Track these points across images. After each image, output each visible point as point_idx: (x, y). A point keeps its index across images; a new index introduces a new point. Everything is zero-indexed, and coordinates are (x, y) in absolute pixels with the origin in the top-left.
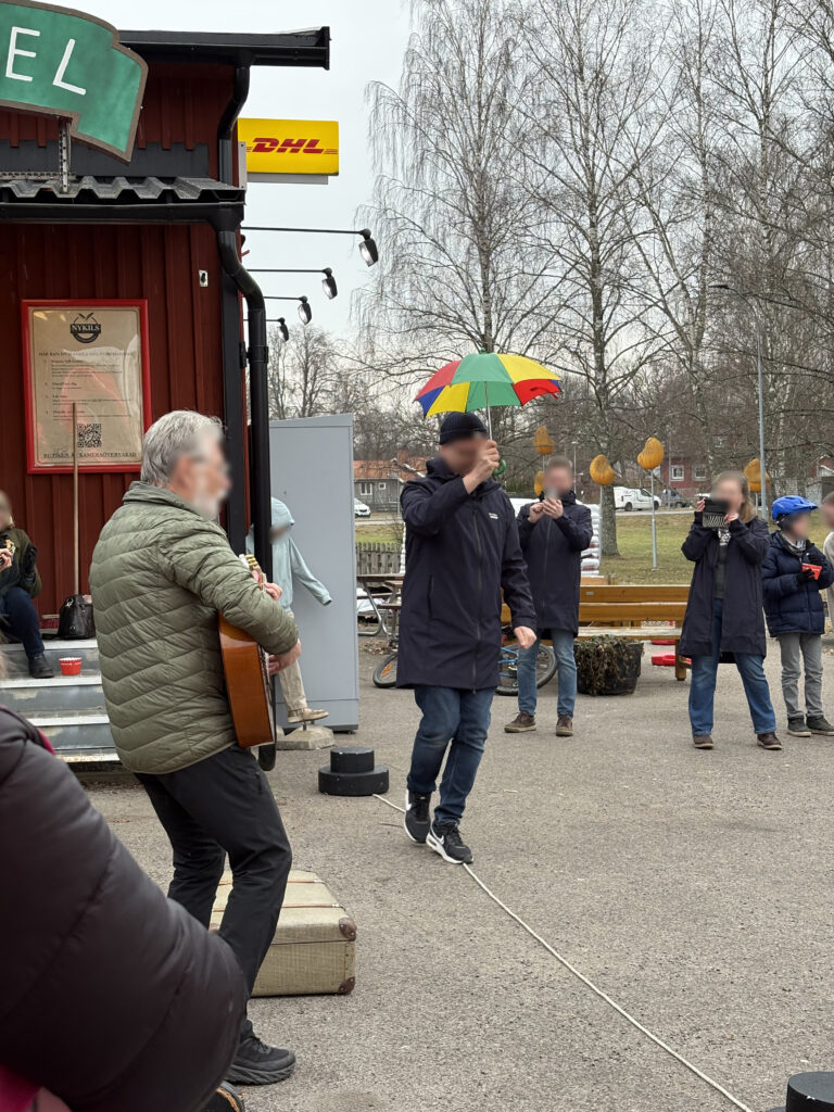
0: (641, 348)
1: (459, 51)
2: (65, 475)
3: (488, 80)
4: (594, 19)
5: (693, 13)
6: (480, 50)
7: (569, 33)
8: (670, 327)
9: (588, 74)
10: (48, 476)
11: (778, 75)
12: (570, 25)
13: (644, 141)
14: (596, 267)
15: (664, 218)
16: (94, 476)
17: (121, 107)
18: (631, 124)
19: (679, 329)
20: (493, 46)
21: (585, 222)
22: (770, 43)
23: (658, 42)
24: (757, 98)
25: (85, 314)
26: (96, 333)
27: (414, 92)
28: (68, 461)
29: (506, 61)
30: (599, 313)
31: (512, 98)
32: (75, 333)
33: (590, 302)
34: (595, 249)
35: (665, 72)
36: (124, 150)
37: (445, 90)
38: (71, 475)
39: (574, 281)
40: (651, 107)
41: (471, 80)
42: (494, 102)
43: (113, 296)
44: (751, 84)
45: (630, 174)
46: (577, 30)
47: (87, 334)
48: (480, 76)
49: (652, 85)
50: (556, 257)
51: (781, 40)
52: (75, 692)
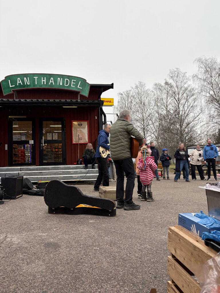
0: (151, 139)
1: (125, 101)
2: (77, 144)
3: (129, 105)
4: (143, 96)
5: (156, 95)
6: (128, 101)
7: (140, 98)
8: (155, 137)
9: (142, 103)
10: (75, 144)
11: (168, 103)
12: (140, 97)
13: (150, 112)
14: (144, 129)
15: (153, 122)
16: (81, 144)
17: (87, 90)
18: (148, 110)
19: (156, 137)
20: (130, 100)
21: (142, 123)
22: (167, 99)
23: (152, 99)
24: (166, 106)
25: (80, 122)
26: (82, 125)
27: (119, 107)
28: (78, 142)
29: (131, 102)
30: (145, 135)
31: (132, 107)
32: (79, 125)
33: (143, 133)
34: (144, 126)
35: (153, 103)
36: (87, 96)
37: (123, 106)
38: (78, 144)
39: (141, 131)
40: (151, 107)
41: (127, 105)
42: (130, 107)
43: (84, 120)
44: (165, 104)
45: (149, 116)
46: (141, 98)
47: (80, 125)
48: (128, 104)
49: (151, 104)
50: (139, 128)
51: (169, 98)
52: (79, 171)
